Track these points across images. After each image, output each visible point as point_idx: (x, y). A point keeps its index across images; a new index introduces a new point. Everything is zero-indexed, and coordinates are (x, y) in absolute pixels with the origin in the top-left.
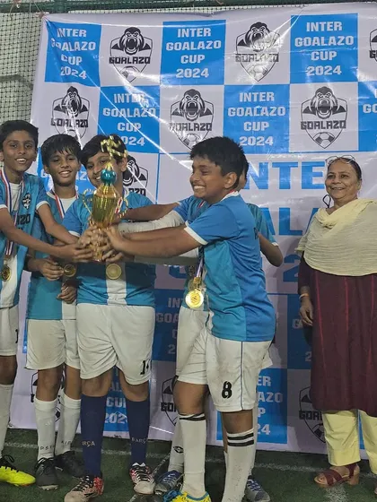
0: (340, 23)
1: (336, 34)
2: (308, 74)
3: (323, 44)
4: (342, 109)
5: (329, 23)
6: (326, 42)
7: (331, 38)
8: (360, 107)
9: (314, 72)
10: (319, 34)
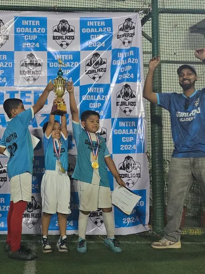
0: (39, 22)
1: (37, 27)
2: (23, 47)
3: (30, 32)
4: (40, 65)
5: (33, 21)
6: (32, 30)
7: (34, 29)
8: (48, 64)
9: (26, 46)
10: (28, 26)
